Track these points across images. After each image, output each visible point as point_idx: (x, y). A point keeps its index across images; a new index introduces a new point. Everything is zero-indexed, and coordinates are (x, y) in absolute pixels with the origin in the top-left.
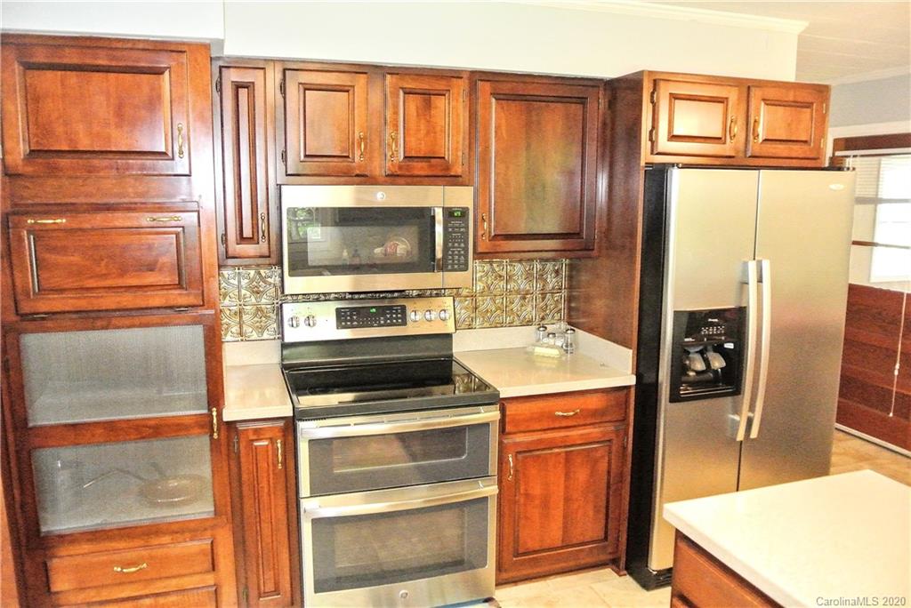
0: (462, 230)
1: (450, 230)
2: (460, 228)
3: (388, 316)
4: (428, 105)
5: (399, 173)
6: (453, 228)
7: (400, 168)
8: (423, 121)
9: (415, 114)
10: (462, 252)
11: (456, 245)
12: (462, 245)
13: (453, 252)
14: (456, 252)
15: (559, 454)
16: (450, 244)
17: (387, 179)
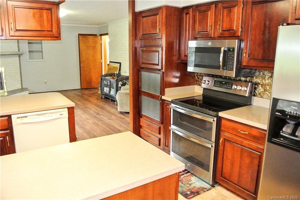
0: (232, 56)
1: (229, 55)
2: (232, 55)
3: (227, 85)
4: (230, 11)
5: (220, 36)
6: (230, 55)
7: (221, 34)
8: (228, 17)
9: (226, 15)
10: (232, 64)
11: (230, 61)
12: (232, 61)
13: (229, 63)
14: (230, 64)
15: (239, 147)
16: (228, 61)
17: (218, 38)
